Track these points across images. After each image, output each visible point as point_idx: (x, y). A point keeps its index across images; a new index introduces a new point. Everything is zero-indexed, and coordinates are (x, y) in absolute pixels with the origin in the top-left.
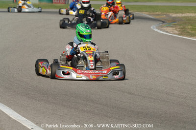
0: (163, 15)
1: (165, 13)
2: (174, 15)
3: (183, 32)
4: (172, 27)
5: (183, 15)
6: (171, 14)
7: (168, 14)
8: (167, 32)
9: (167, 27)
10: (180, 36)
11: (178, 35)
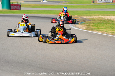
0: (79, 17)
1: (80, 16)
2: (85, 17)
3: (88, 28)
4: (82, 25)
5: (91, 17)
6: (83, 17)
7: (82, 16)
8: (79, 28)
9: (79, 25)
10: (85, 31)
11: (85, 30)
